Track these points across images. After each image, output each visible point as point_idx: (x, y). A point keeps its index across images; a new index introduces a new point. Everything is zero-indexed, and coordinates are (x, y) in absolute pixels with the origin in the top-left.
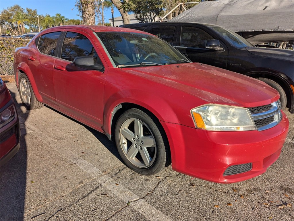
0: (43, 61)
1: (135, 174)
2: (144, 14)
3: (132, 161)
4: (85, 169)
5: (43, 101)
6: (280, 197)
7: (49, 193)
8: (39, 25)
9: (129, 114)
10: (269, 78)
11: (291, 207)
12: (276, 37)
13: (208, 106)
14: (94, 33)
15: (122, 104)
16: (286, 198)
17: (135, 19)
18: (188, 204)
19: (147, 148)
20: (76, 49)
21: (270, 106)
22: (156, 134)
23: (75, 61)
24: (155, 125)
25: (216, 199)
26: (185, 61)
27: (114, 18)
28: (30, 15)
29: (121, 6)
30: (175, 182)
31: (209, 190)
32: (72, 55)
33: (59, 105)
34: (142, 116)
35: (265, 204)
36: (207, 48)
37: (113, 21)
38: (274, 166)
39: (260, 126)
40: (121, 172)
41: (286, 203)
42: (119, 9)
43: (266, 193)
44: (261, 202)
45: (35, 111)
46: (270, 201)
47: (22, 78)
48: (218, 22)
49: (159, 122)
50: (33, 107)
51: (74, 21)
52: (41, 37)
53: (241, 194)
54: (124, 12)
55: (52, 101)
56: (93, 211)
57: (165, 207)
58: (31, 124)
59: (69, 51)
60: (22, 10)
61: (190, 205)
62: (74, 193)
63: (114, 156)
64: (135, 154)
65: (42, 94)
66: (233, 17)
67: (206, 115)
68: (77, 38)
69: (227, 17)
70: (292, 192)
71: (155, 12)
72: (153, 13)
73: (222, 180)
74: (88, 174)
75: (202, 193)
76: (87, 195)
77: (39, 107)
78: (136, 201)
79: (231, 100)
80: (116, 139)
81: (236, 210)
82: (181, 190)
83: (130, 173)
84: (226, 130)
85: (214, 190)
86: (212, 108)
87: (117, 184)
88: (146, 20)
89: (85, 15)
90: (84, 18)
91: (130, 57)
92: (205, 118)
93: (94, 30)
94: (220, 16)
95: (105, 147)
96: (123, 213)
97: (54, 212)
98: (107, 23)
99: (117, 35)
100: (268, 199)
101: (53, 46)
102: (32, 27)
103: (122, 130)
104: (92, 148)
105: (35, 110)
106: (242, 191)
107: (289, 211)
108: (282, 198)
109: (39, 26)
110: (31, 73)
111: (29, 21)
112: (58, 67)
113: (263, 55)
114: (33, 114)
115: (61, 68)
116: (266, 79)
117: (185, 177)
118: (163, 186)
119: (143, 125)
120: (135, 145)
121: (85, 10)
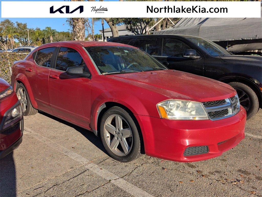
1: (117, 162)
2: (135, 24)
3: (114, 152)
4: (75, 159)
5: (37, 107)
6: (237, 177)
7: (46, 175)
9: (111, 111)
11: (243, 183)
13: (169, 101)
14: (83, 48)
15: (106, 103)
16: (241, 177)
17: (125, 29)
18: (158, 181)
19: (126, 138)
20: (67, 61)
21: (224, 101)
22: (132, 125)
23: (68, 70)
24: (131, 118)
25: (181, 178)
26: (161, 69)
27: (104, 29)
28: (20, 29)
29: (109, 20)
30: (150, 167)
31: (178, 172)
32: (63, 66)
33: (53, 109)
34: (121, 112)
35: (222, 181)
36: (185, 57)
37: (103, 32)
38: (239, 156)
39: (214, 117)
40: (105, 161)
41: (240, 180)
42: (108, 22)
43: (225, 174)
44: (219, 180)
46: (227, 179)
47: (19, 88)
48: (200, 32)
49: (134, 115)
51: (63, 34)
53: (204, 175)
54: (113, 25)
55: (47, 106)
56: (81, 185)
57: (139, 183)
58: (27, 127)
60: (12, 24)
61: (160, 182)
62: (67, 174)
63: (100, 150)
64: (116, 145)
65: (37, 101)
66: (213, 27)
69: (208, 28)
70: (248, 174)
72: (144, 24)
74: (77, 162)
75: (171, 174)
76: (77, 176)
77: (34, 114)
78: (116, 179)
80: (101, 133)
81: (197, 185)
82: (154, 173)
83: (113, 162)
84: (184, 119)
85: (181, 172)
87: (101, 169)
88: (136, 30)
89: (76, 29)
90: (74, 32)
93: (83, 45)
94: (202, 27)
95: (92, 143)
96: (105, 186)
97: (51, 186)
98: (97, 34)
101: (46, 59)
102: (21, 41)
103: (106, 125)
104: (81, 144)
105: (30, 116)
106: (205, 173)
107: (241, 185)
109: (29, 39)
110: (28, 82)
111: (19, 35)
112: (53, 77)
113: (234, 62)
114: (28, 119)
115: (56, 77)
116: (238, 83)
117: (159, 164)
118: (139, 170)
119: (123, 119)
120: (116, 137)
121: (75, 25)
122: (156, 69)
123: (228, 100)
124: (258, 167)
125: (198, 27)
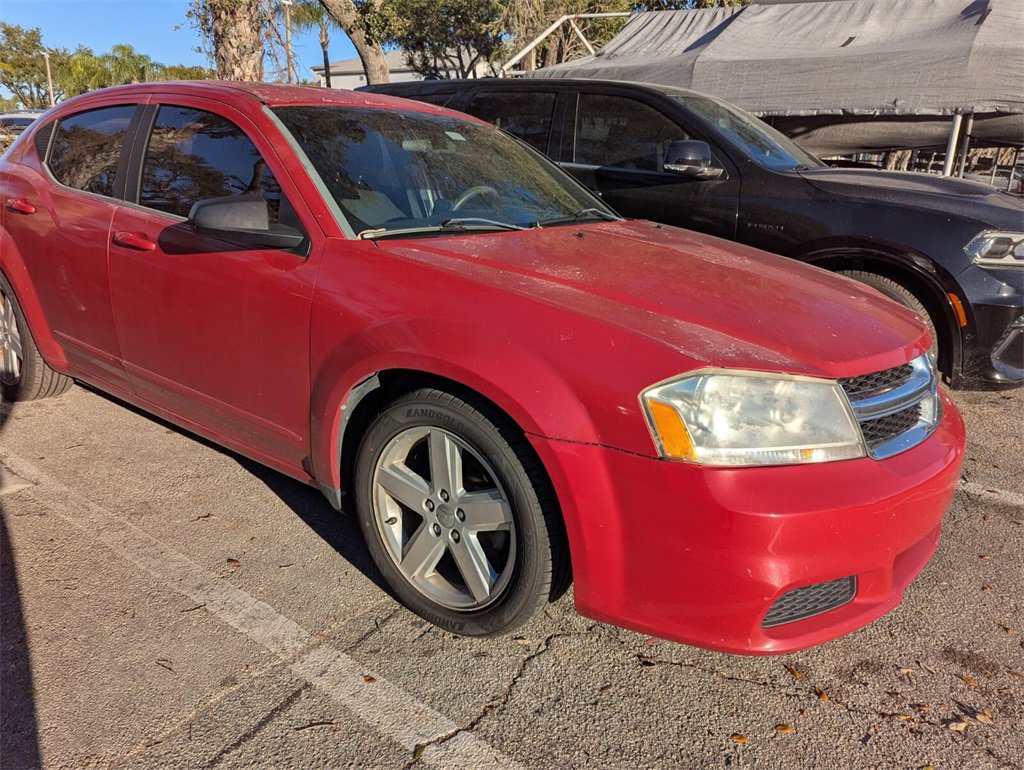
0: (68, 216)
1: (436, 633)
2: (437, 51)
3: (422, 588)
4: (242, 624)
5: (69, 368)
6: (951, 687)
7: (100, 733)
8: (51, 84)
9: (410, 411)
10: (878, 272)
11: (991, 722)
12: (884, 133)
13: (703, 375)
14: (266, 110)
15: (383, 376)
16: (969, 689)
17: (405, 67)
18: (638, 739)
19: (480, 535)
20: (194, 171)
21: (906, 370)
22: (513, 481)
23: (195, 216)
24: (510, 449)
25: (734, 710)
26: (600, 215)
27: (330, 65)
28: (15, 47)
29: (355, 22)
30: (583, 654)
31: (708, 678)
32: (178, 191)
33: (134, 379)
34: (458, 418)
35: (903, 718)
36: (669, 170)
37: (328, 75)
39: (876, 443)
40: (384, 630)
41: (971, 708)
42: (349, 32)
43: (901, 679)
44: (890, 712)
45: (40, 405)
46: (919, 705)
48: (695, 80)
49: (525, 440)
50: (30, 390)
51: (181, 72)
52: (58, 125)
53: (819, 686)
54: (369, 42)
55: (107, 367)
57: (554, 758)
58: (21, 457)
59: (166, 176)
61: (646, 742)
62: (203, 724)
63: (353, 570)
64: (433, 558)
65: (65, 342)
66: (745, 64)
67: (695, 408)
68: (200, 131)
69: (725, 64)
70: (987, 668)
71: (474, 46)
72: (469, 51)
73: (758, 645)
74: (255, 645)
75: (685, 690)
76: (255, 732)
77: (54, 391)
78: (444, 740)
79: (778, 353)
80: (362, 504)
81: (809, 749)
82: (608, 687)
83: (419, 632)
84: (768, 463)
85: (723, 677)
86: (718, 386)
87: (370, 679)
88: (443, 73)
89: (226, 50)
90: (221, 60)
91: (400, 202)
92: (693, 419)
93: (265, 98)
94: (703, 62)
95: (316, 535)
98: (305, 82)
99: (347, 117)
100: (912, 699)
101: (106, 160)
102: (23, 94)
103: (382, 472)
104: (266, 541)
105: (39, 401)
106: (822, 675)
107: (987, 737)
108: (956, 690)
109: (51, 88)
110: (21, 260)
111: (13, 72)
112: (129, 243)
113: (855, 195)
114: (28, 416)
115: (141, 242)
116: (867, 273)
117: (618, 634)
118: (540, 673)
119: (464, 450)
120: (432, 524)
121: (224, 31)
122: (584, 218)
123: (918, 364)
124: (1010, 632)
125: (690, 62)
